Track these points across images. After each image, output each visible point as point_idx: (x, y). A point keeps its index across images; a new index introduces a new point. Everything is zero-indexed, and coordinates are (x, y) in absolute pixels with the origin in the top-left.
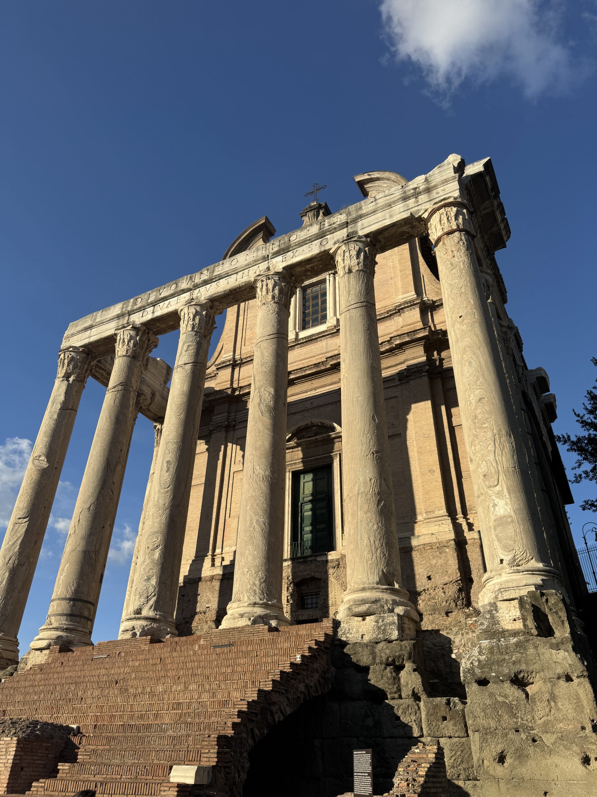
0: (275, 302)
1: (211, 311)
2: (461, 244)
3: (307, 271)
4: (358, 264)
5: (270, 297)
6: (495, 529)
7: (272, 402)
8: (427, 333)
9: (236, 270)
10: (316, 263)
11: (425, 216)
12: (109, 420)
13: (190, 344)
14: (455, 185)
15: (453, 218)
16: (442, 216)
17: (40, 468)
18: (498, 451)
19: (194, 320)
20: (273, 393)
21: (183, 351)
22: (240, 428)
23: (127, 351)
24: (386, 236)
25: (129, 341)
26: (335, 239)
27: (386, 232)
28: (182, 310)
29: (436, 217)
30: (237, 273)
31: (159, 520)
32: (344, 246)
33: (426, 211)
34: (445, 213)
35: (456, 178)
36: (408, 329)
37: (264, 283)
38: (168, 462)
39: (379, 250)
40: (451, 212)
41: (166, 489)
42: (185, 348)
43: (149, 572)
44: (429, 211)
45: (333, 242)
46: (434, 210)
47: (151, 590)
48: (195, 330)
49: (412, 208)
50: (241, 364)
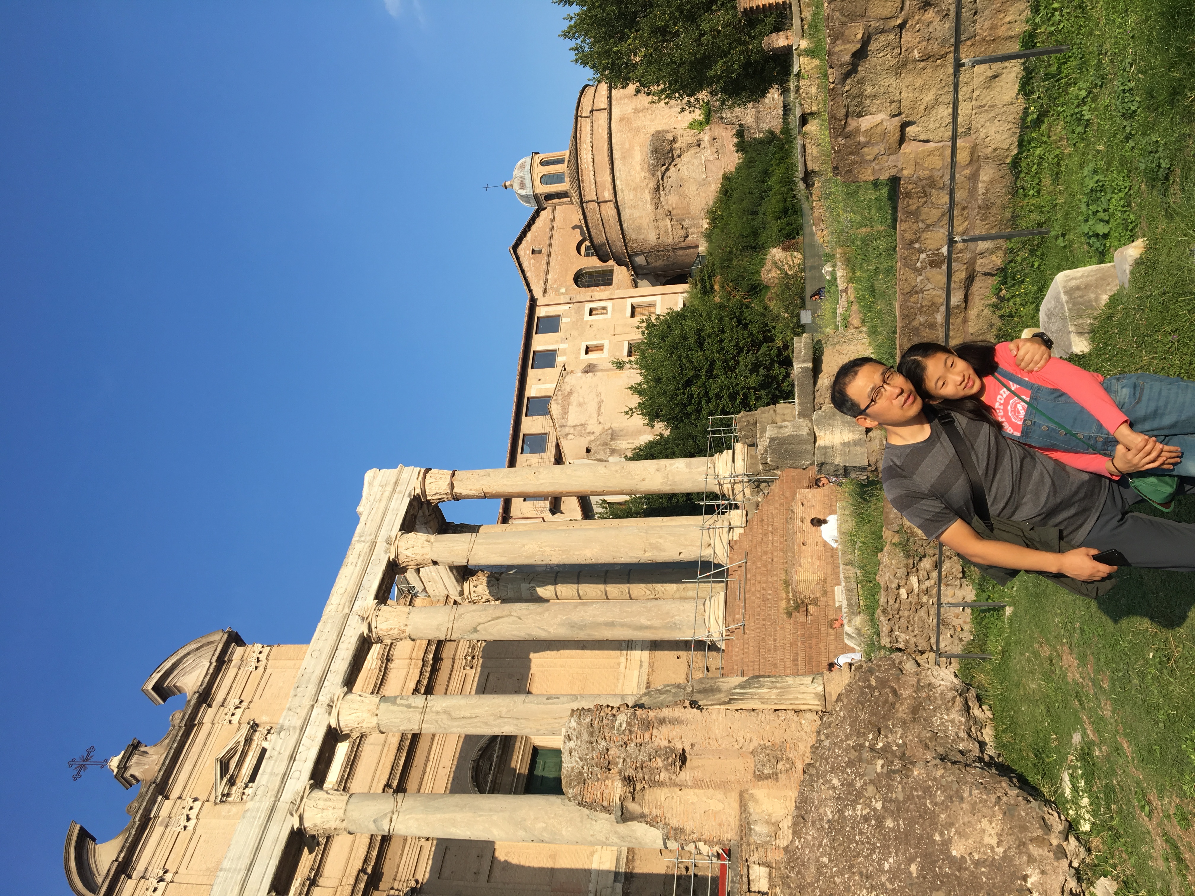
26: (381, 555)
30: (337, 650)
33: (415, 488)
46: (421, 484)
50: (316, 875)
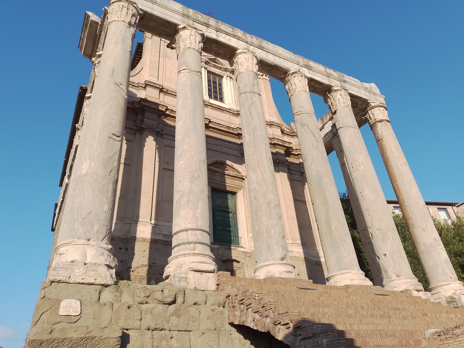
8: (290, 146)
10: (321, 87)
11: (373, 105)
16: (383, 111)
22: (167, 139)
23: (199, 49)
25: (199, 42)
29: (380, 109)
44: (376, 104)
46: (379, 106)
49: (368, 97)
50: (166, 92)
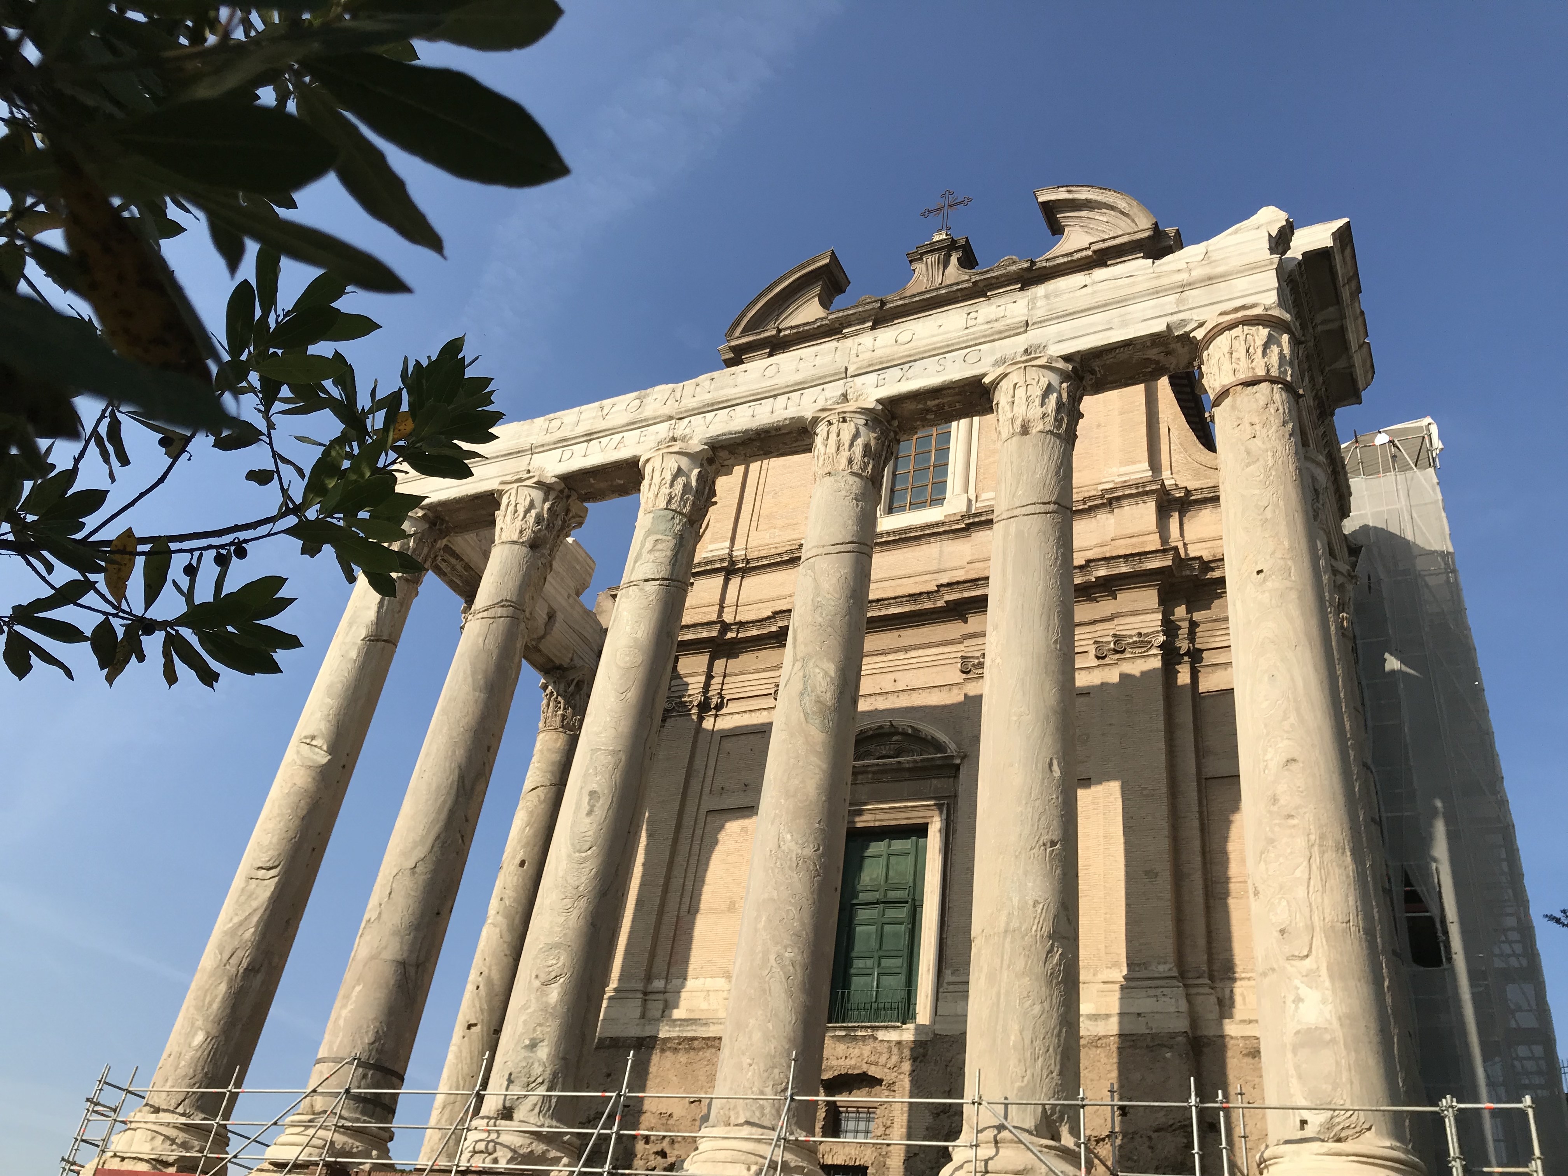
0: (853, 474)
1: (709, 469)
2: (1272, 411)
3: (928, 411)
4: (1044, 416)
5: (844, 461)
6: (1295, 1051)
7: (829, 694)
8: (1170, 563)
9: (774, 390)
10: (950, 398)
11: (1199, 334)
12: (470, 680)
13: (660, 537)
14: (1270, 280)
15: (1260, 352)
16: (1236, 343)
17: (310, 764)
18: (1315, 882)
19: (672, 485)
20: (832, 673)
21: (645, 551)
23: (521, 532)
24: (1108, 362)
25: (527, 511)
26: (998, 356)
27: (1110, 356)
28: (648, 460)
29: (1222, 342)
30: (775, 396)
31: (563, 918)
32: (1015, 373)
33: (1201, 325)
34: (1242, 338)
35: (1272, 263)
36: (1127, 546)
37: (834, 428)
38: (592, 793)
39: (1089, 388)
40: (1256, 338)
41: (583, 855)
42: (649, 545)
43: (534, 1030)
44: (1208, 326)
45: (992, 360)
46: (1220, 327)
47: (537, 1070)
48: (673, 507)
49: (1172, 314)
